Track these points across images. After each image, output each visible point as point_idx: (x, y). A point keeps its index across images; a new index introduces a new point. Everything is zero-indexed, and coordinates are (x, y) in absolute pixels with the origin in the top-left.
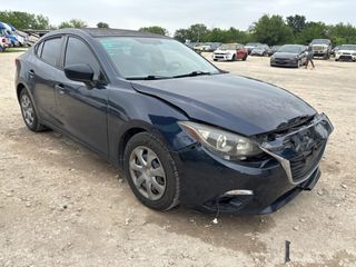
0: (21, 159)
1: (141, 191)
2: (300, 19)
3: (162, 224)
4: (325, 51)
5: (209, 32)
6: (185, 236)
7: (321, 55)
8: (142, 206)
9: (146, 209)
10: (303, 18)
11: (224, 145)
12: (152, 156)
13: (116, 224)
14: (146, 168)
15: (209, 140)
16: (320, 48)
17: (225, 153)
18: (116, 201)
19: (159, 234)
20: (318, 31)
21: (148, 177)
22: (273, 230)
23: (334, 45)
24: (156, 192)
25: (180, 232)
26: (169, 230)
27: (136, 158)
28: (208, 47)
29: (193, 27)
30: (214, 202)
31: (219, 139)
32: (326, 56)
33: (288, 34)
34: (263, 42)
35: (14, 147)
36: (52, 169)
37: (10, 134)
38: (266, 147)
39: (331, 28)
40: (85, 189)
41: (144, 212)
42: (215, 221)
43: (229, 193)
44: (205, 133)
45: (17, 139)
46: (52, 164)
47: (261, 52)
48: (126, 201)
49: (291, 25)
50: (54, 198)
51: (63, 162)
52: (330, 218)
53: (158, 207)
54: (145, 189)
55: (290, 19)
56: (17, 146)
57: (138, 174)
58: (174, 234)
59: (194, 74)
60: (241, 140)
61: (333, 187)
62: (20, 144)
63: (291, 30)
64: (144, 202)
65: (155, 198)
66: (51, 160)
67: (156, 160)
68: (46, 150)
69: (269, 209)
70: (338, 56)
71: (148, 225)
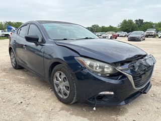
0: (6, 81)
1: (59, 94)
2: (141, 21)
3: (68, 111)
4: (153, 34)
5: (100, 28)
6: (80, 117)
7: (152, 36)
8: (59, 102)
9: (61, 103)
10: (142, 20)
11: (98, 68)
12: (63, 76)
13: (45, 111)
14: (61, 82)
15: (90, 65)
16: (151, 33)
17: (98, 72)
18: (47, 100)
19: (66, 116)
20: (149, 25)
21: (62, 87)
22: (127, 115)
23: (157, 31)
24: (66, 95)
25: (77, 115)
26: (72, 114)
27: (57, 78)
28: (99, 34)
29: (93, 26)
30: (94, 99)
31: (95, 65)
32: (154, 36)
33: (136, 27)
34: (124, 31)
35: (4, 76)
36: (20, 85)
37: (4, 70)
38: (119, 69)
39: (156, 24)
40: (33, 94)
41: (60, 105)
42: (94, 109)
43: (101, 93)
44: (88, 62)
45: (7, 72)
46: (20, 83)
47: (124, 35)
48: (52, 99)
49: (137, 23)
50: (17, 98)
51: (26, 82)
52: (157, 108)
53: (66, 102)
54: (61, 93)
55: (137, 21)
56: (6, 75)
57: (57, 85)
58: (74, 116)
59: (87, 38)
60: (107, 66)
61: (159, 93)
62: (8, 74)
63: (137, 26)
64: (60, 100)
65: (65, 97)
66: (20, 81)
67: (65, 78)
68: (19, 77)
69: (123, 103)
70: (159, 36)
71: (61, 111)
